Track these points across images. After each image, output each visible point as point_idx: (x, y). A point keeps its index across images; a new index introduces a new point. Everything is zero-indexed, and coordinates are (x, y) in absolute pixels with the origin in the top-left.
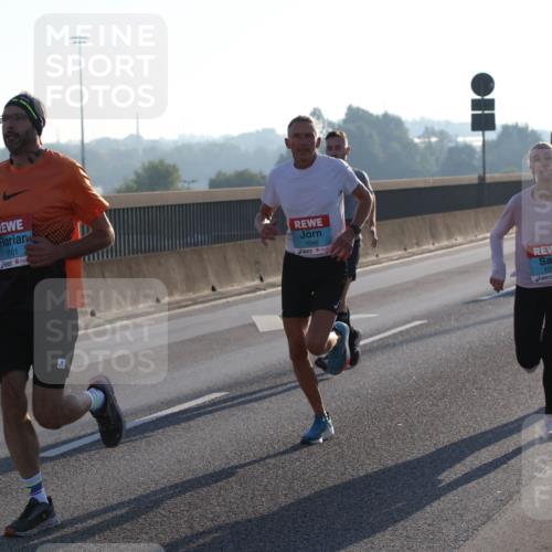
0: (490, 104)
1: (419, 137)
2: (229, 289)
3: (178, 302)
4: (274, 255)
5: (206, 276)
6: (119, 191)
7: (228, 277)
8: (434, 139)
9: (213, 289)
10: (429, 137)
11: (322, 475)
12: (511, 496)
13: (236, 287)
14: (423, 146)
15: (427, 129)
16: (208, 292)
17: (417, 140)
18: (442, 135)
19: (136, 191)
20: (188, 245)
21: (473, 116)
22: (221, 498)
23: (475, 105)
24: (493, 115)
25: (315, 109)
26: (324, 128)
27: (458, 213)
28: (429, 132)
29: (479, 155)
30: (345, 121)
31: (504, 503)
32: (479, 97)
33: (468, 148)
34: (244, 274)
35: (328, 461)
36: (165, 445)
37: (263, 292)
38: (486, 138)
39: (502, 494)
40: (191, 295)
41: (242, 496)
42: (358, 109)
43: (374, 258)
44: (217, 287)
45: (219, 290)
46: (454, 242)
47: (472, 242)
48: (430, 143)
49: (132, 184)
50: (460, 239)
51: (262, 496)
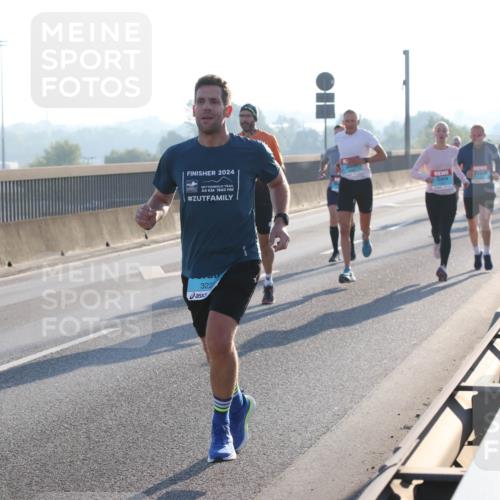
0: (331, 97)
1: (274, 123)
2: (120, 245)
3: (79, 255)
5: (102, 234)
6: (32, 166)
7: (120, 235)
8: (286, 125)
9: (107, 245)
10: (281, 124)
11: (195, 395)
12: (346, 411)
13: (126, 243)
14: (277, 130)
15: (280, 117)
16: (103, 247)
17: (272, 126)
18: (292, 121)
19: (46, 165)
20: (87, 209)
21: (318, 107)
22: (113, 414)
23: (320, 98)
24: (332, 107)
27: (305, 184)
28: (281, 120)
29: (322, 138)
31: (340, 417)
32: (322, 92)
33: (313, 133)
34: (132, 233)
35: (199, 384)
37: (148, 247)
38: (328, 124)
39: (339, 410)
40: (90, 250)
41: (130, 412)
44: (110, 243)
45: (112, 245)
46: (301, 207)
47: (315, 207)
48: (282, 128)
49: (41, 160)
50: (306, 205)
51: (146, 412)
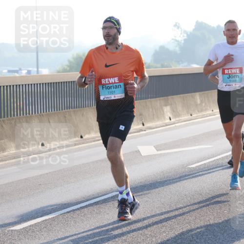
3: (93, 138)
4: (151, 110)
6: (59, 72)
19: (69, 71)
25: (176, 23)
26: (181, 34)
30: (194, 30)
36: (85, 223)
37: (144, 132)
42: (202, 23)
43: (211, 112)
49: (66, 67)
